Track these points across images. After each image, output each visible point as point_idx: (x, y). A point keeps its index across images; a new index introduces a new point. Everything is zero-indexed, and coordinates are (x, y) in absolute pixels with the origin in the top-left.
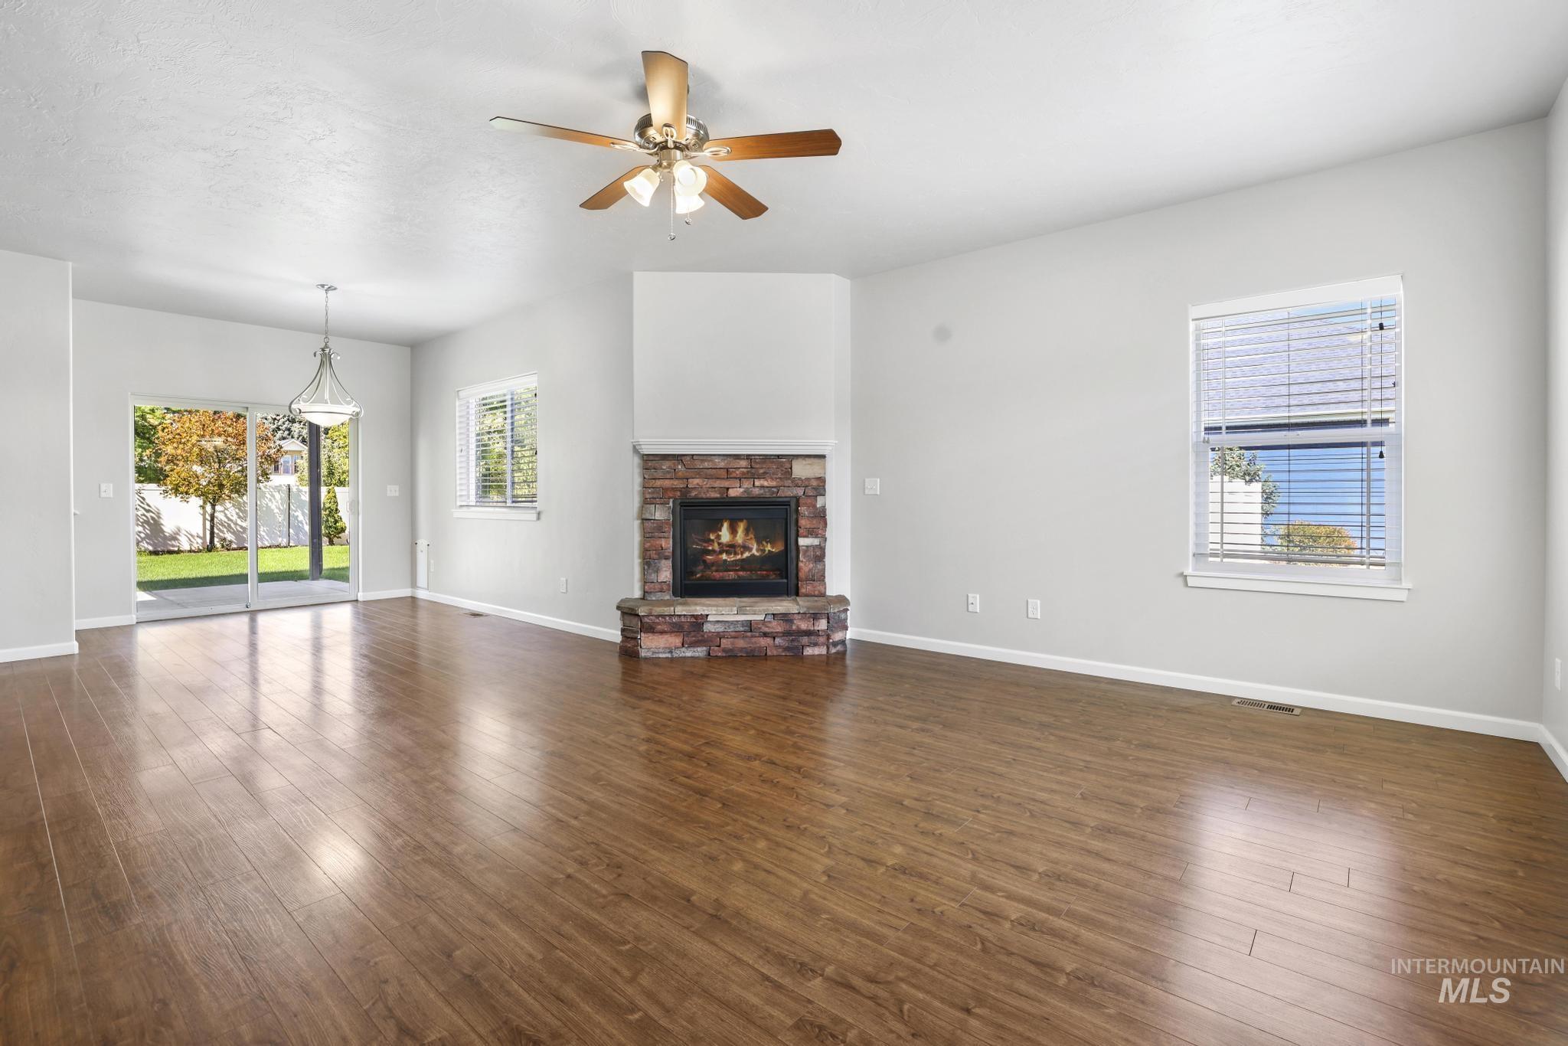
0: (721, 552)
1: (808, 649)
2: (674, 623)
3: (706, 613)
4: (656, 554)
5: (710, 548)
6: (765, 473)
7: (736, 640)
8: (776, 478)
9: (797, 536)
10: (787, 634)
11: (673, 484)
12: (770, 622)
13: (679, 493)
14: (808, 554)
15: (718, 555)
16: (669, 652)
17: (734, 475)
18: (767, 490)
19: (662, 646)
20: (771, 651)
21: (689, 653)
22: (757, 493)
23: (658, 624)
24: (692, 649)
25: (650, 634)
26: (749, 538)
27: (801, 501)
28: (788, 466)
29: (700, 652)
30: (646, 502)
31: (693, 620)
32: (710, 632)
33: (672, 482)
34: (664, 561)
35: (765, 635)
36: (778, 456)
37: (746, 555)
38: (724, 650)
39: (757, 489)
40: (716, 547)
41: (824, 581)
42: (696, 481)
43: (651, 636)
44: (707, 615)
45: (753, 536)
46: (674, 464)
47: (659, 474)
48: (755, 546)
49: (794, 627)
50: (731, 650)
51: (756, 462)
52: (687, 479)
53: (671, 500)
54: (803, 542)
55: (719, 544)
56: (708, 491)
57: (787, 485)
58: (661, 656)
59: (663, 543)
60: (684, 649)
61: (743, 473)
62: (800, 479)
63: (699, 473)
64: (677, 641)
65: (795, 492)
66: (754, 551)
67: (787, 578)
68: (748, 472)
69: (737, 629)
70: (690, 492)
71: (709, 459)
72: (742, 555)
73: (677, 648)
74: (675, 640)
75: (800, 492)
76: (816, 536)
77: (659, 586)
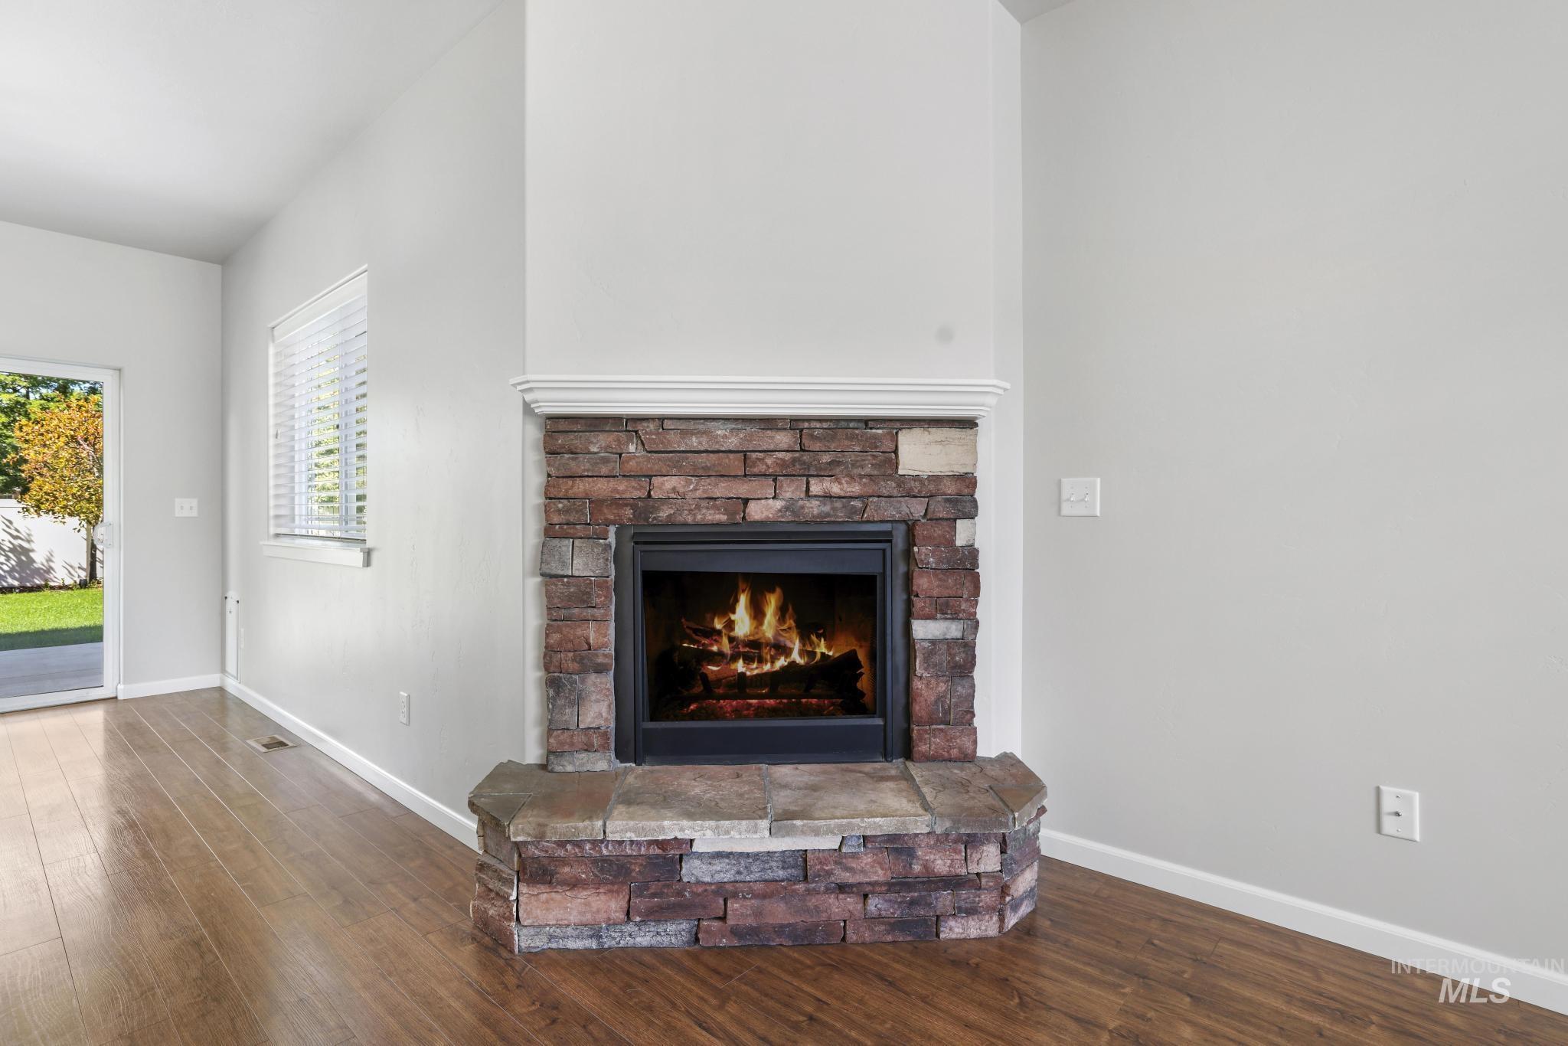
0: (734, 658)
1: (952, 923)
2: (605, 860)
3: (687, 835)
4: (574, 660)
5: (715, 648)
6: (834, 463)
7: (766, 902)
8: (861, 476)
9: (909, 615)
10: (897, 885)
11: (616, 490)
12: (854, 856)
13: (629, 512)
14: (936, 659)
15: (728, 663)
16: (591, 937)
17: (760, 468)
18: (838, 504)
19: (574, 918)
20: (856, 932)
21: (645, 938)
22: (816, 511)
23: (564, 862)
24: (652, 927)
25: (543, 888)
26: (785, 627)
27: (919, 531)
28: (888, 445)
29: (672, 934)
30: (551, 532)
31: (655, 851)
32: (699, 883)
33: (612, 483)
34: (593, 678)
35: (842, 888)
36: (867, 422)
37: (781, 662)
38: (735, 932)
39: (815, 503)
40: (726, 647)
41: (970, 723)
42: (670, 483)
43: (544, 893)
44: (692, 841)
45: (793, 624)
46: (618, 440)
47: (583, 465)
48: (796, 646)
49: (917, 868)
50: (754, 931)
51: (812, 437)
52: (650, 477)
53: (612, 529)
54: (923, 630)
55: (732, 640)
56: (698, 507)
57: (885, 492)
58: (572, 944)
59: (592, 633)
60: (630, 928)
61: (783, 464)
62: (916, 478)
63: (678, 461)
64: (613, 905)
65: (905, 510)
66: (795, 656)
67: (884, 716)
68: (794, 461)
69: (770, 875)
70: (657, 509)
71: (701, 427)
72: (773, 663)
73: (611, 924)
74: (607, 905)
75: (916, 509)
76: (955, 618)
77: (584, 738)
